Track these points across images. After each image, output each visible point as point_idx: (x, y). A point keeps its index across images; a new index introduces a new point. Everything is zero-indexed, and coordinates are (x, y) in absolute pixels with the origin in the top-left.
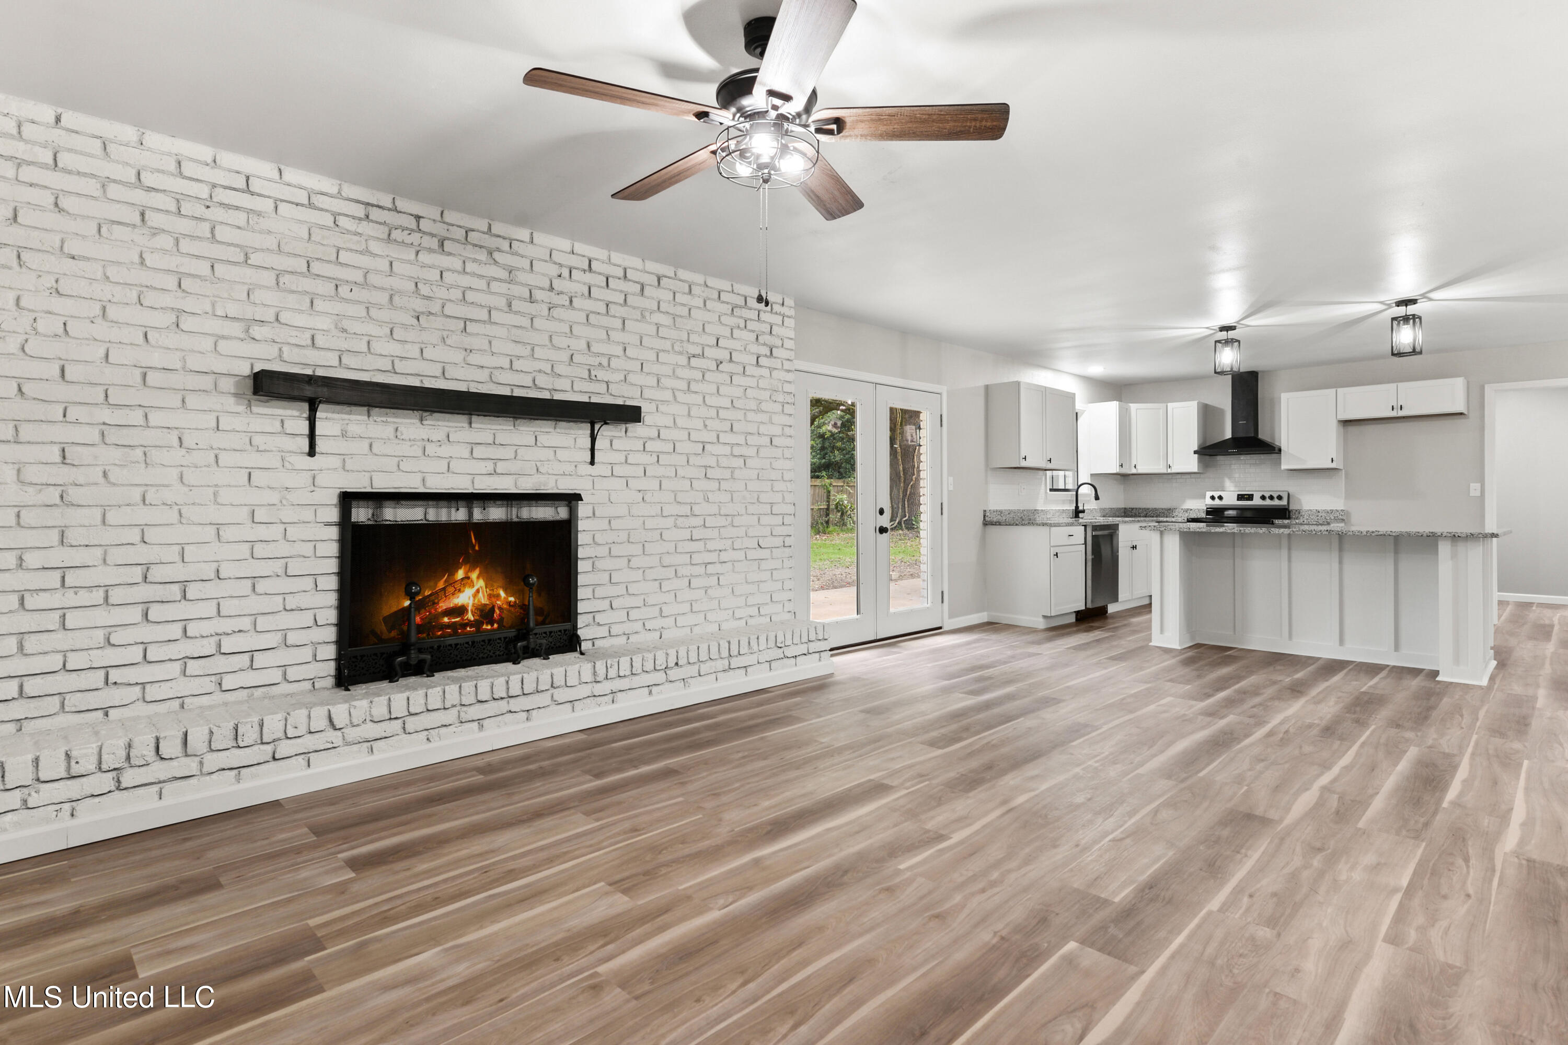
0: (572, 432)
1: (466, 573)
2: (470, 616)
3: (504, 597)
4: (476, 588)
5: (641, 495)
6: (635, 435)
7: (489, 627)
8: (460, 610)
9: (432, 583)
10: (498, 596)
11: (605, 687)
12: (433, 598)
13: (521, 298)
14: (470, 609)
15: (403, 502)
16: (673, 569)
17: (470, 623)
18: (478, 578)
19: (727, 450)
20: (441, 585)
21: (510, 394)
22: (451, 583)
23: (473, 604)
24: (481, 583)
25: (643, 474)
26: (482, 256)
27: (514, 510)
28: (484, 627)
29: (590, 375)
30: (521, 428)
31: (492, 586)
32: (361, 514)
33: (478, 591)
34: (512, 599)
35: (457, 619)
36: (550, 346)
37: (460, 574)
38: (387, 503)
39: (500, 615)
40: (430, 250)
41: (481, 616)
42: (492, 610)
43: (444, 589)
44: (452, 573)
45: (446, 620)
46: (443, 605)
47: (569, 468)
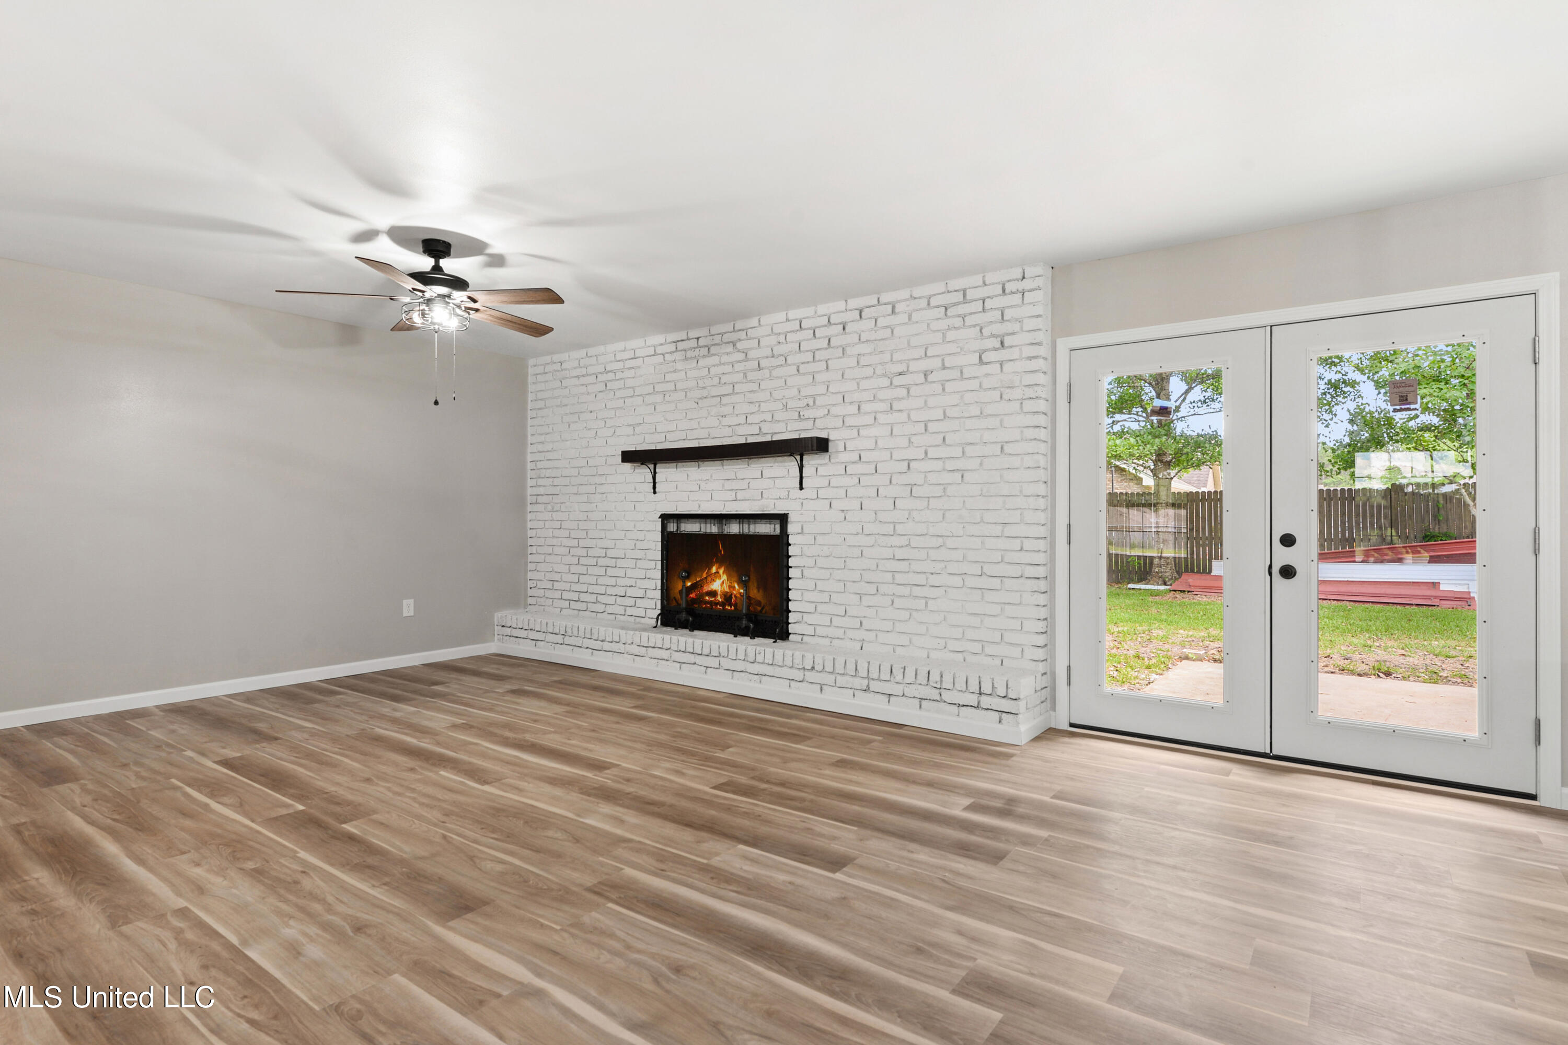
0: (786, 464)
1: (717, 569)
2: (719, 598)
3: (738, 590)
4: (722, 580)
5: (843, 515)
6: (838, 461)
7: (729, 608)
8: (713, 593)
9: (700, 574)
10: (734, 587)
11: (756, 668)
12: (700, 583)
13: (753, 370)
14: (719, 593)
15: (690, 520)
16: (875, 586)
17: (717, 604)
18: (723, 573)
19: (938, 465)
20: (704, 575)
21: (745, 442)
22: (709, 575)
23: (721, 591)
24: (724, 577)
25: (845, 496)
26: (730, 348)
27: (746, 526)
28: (727, 607)
29: (799, 416)
30: (752, 466)
31: (731, 580)
32: (672, 527)
33: (723, 582)
34: (742, 591)
35: (713, 599)
36: (772, 400)
37: (714, 570)
38: (683, 520)
39: (735, 601)
40: (704, 356)
41: (725, 599)
42: (731, 598)
43: (706, 578)
44: (710, 569)
45: (707, 598)
46: (706, 589)
47: (784, 494)
